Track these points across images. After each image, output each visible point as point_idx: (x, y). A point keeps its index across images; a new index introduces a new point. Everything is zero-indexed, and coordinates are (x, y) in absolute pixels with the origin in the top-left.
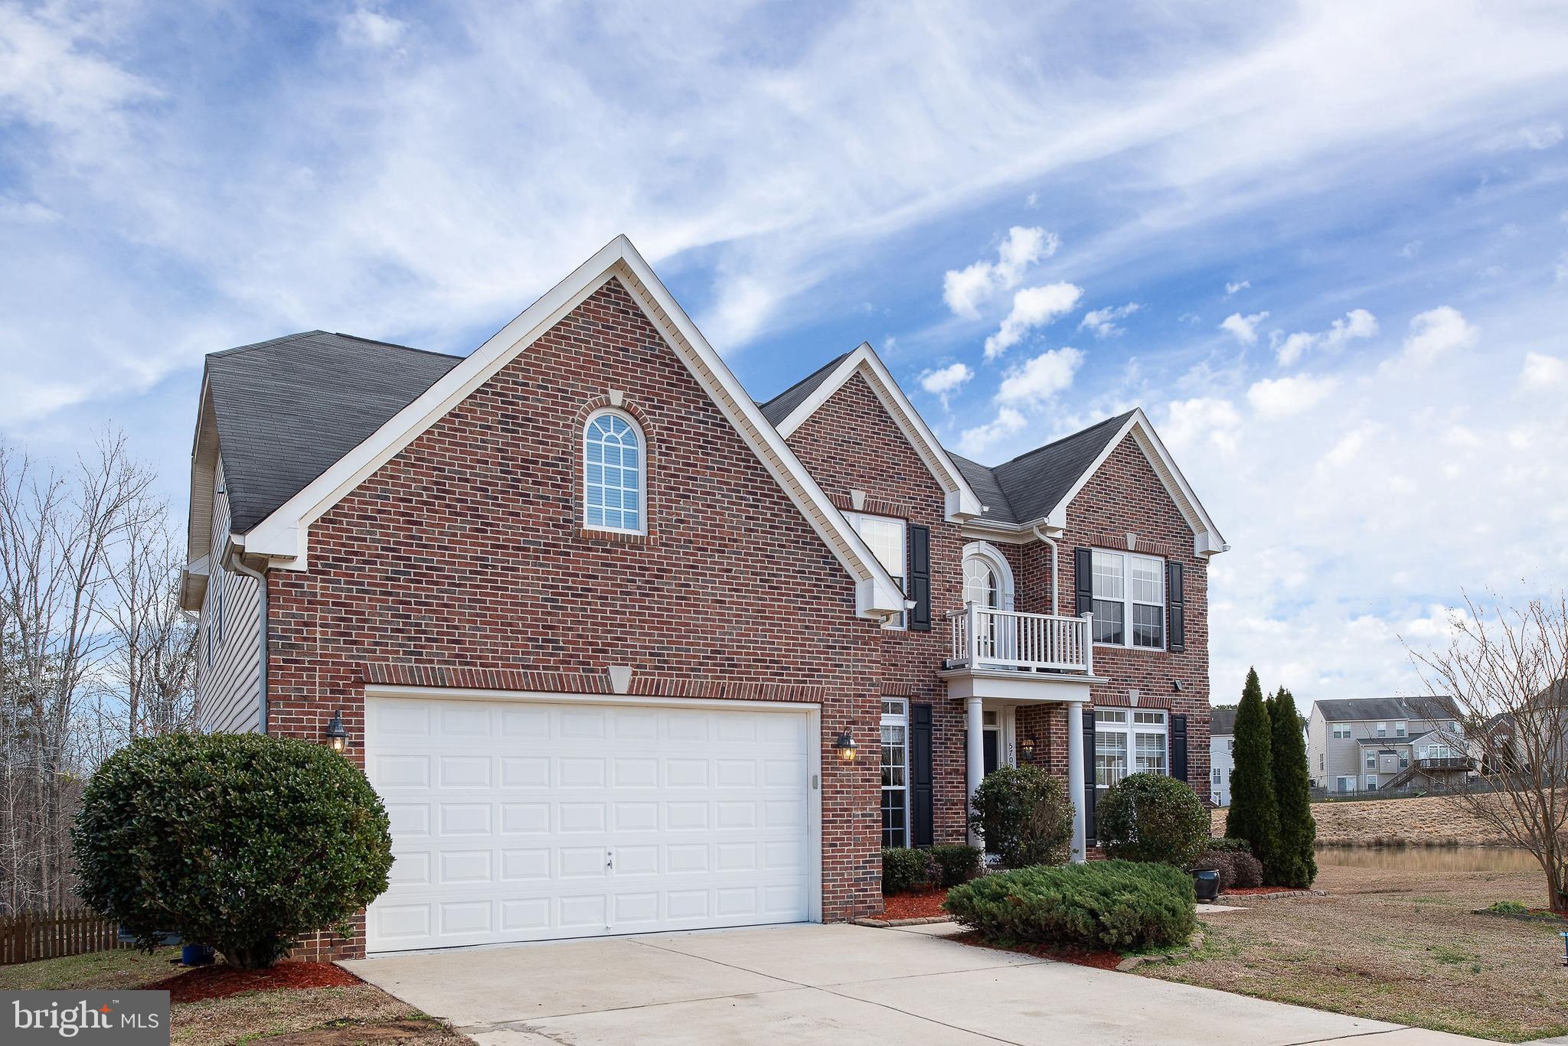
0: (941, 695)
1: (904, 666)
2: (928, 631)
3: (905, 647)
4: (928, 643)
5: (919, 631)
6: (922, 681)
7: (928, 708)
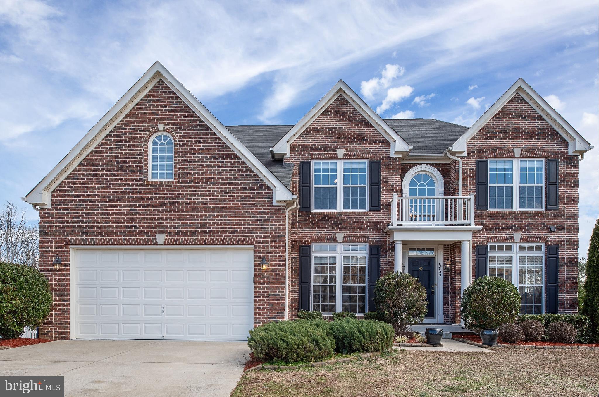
0: (386, 241)
1: (365, 228)
2: (379, 211)
3: (366, 219)
4: (379, 216)
5: (374, 211)
6: (375, 234)
7: (378, 247)
